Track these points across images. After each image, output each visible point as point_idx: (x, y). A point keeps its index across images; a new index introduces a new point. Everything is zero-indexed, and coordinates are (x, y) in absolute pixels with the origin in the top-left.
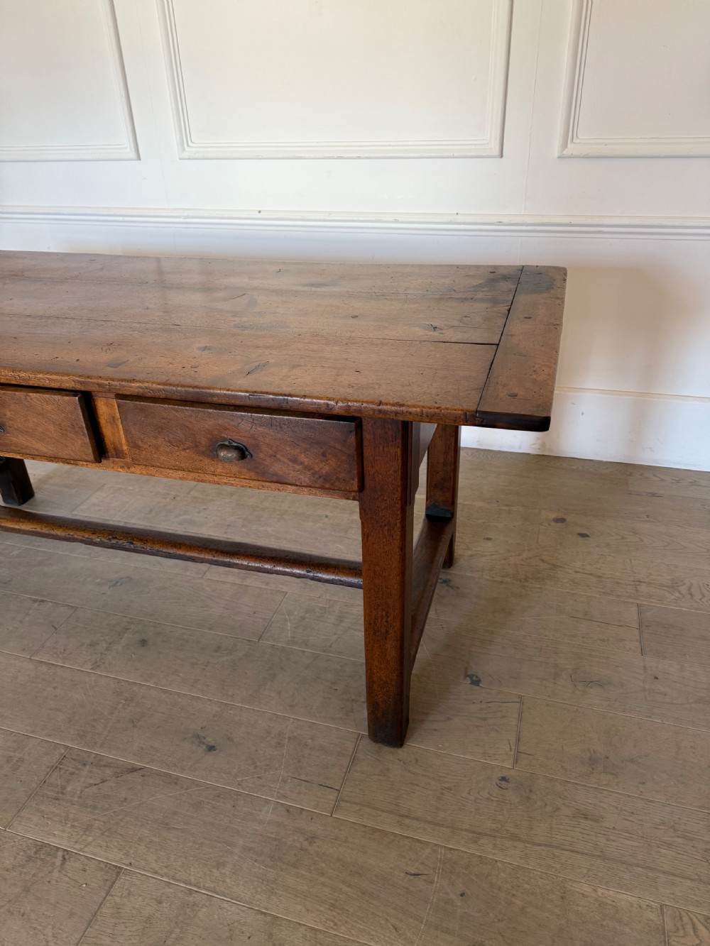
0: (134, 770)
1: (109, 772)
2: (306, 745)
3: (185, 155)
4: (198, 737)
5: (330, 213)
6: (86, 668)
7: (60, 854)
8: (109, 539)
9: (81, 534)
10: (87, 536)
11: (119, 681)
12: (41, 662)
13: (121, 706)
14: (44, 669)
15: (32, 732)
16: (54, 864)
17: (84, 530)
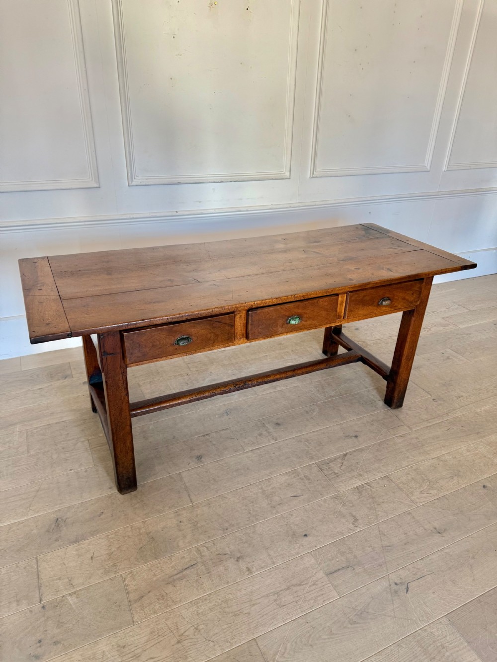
0: (345, 455)
1: (339, 460)
2: (379, 420)
3: (134, 183)
4: (347, 436)
5: (215, 209)
6: (273, 442)
7: (365, 485)
8: (234, 387)
9: (219, 390)
10: (223, 390)
11: (293, 438)
12: (252, 450)
13: (307, 444)
14: (256, 451)
15: (293, 468)
16: (368, 488)
17: (219, 388)
